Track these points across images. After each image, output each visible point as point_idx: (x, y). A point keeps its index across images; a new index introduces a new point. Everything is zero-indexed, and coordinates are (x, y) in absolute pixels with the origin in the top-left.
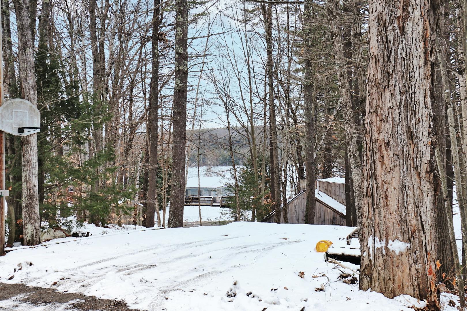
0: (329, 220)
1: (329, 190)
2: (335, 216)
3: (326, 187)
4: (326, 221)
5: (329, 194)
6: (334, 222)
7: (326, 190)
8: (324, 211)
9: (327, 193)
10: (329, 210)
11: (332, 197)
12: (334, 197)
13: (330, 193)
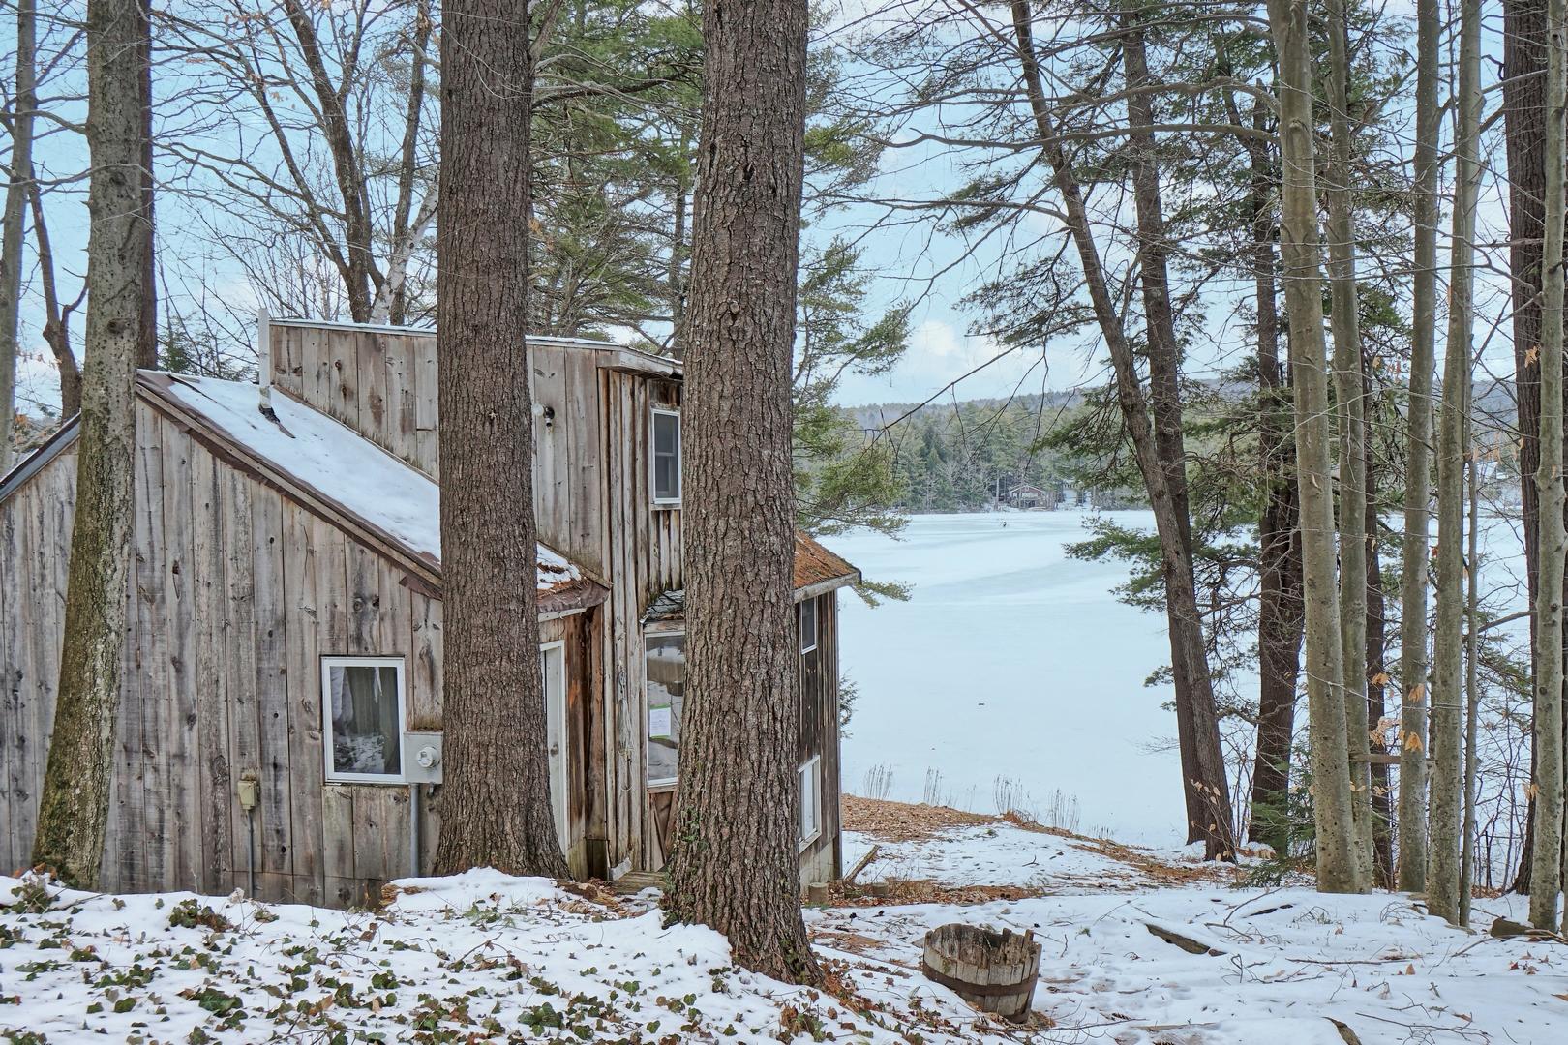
0: (324, 617)
1: (364, 395)
2: (371, 587)
3: (349, 371)
4: (293, 627)
5: (368, 422)
6: (359, 639)
7: (345, 391)
8: (282, 543)
9: (351, 413)
10: (320, 531)
11: (389, 449)
12: (402, 446)
13: (378, 416)
